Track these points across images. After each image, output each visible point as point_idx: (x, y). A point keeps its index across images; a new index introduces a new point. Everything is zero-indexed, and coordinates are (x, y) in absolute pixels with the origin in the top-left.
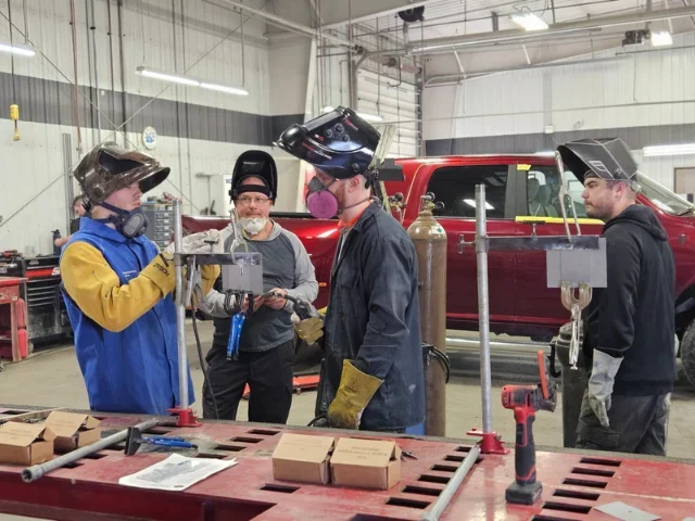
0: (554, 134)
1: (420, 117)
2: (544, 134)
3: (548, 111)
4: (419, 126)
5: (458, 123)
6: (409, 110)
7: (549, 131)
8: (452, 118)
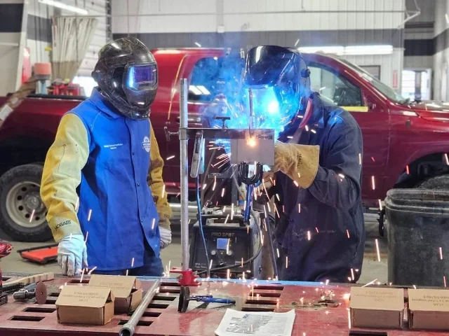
0: (225, 33)
1: (109, 12)
2: (217, 33)
3: (220, 14)
4: (109, 21)
5: (143, 19)
6: (101, 6)
7: (221, 30)
8: (138, 15)
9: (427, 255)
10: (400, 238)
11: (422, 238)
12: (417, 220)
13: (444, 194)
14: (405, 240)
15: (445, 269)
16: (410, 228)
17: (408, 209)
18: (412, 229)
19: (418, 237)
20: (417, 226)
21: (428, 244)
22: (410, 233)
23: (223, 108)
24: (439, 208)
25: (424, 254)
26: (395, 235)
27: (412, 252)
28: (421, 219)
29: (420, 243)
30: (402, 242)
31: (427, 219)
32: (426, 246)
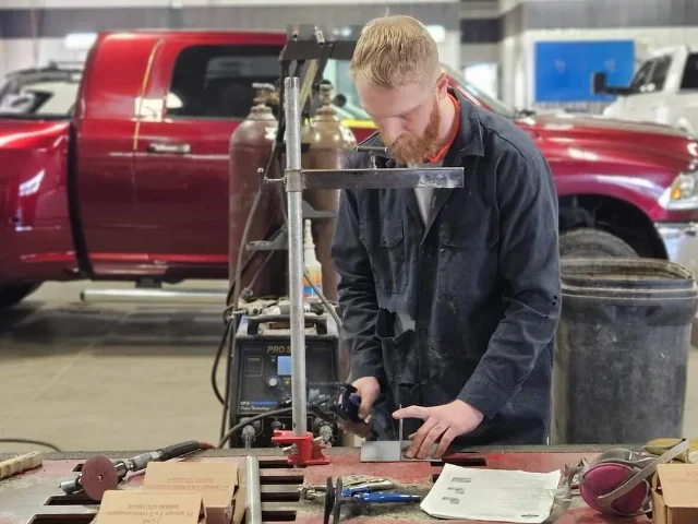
9: (624, 370)
10: (578, 341)
11: (615, 340)
12: (606, 310)
13: (628, 265)
14: (586, 344)
15: (652, 390)
16: (595, 324)
17: (591, 293)
18: (598, 326)
19: (608, 338)
20: (605, 320)
21: (625, 350)
22: (596, 333)
23: (267, 129)
24: (642, 291)
25: (619, 366)
26: (569, 336)
27: (600, 365)
28: (614, 308)
29: (613, 349)
30: (582, 349)
31: (623, 309)
32: (621, 353)
